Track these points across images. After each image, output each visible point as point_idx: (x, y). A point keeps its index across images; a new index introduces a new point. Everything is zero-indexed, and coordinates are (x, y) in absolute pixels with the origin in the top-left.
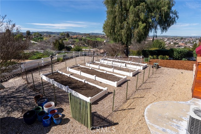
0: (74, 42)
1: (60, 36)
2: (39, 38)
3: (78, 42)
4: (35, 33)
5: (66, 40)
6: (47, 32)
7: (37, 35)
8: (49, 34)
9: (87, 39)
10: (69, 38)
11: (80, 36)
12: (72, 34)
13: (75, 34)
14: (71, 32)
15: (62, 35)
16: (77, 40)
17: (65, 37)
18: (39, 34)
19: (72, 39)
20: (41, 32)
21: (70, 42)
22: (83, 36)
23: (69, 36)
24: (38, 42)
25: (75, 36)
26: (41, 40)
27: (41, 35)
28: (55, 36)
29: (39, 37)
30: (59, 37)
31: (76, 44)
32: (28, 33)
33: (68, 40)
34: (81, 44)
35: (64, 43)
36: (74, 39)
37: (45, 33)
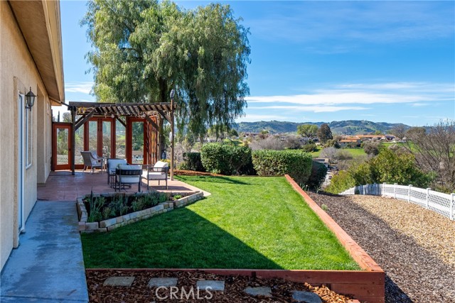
0: (343, 158)
1: (297, 135)
5: (316, 150)
10: (327, 144)
11: (376, 137)
12: (368, 130)
14: (367, 123)
15: (305, 132)
16: (358, 154)
17: (316, 141)
19: (337, 146)
20: (256, 123)
21: (327, 160)
22: (389, 139)
23: (331, 138)
25: (356, 137)
29: (227, 140)
30: (292, 141)
33: (321, 150)
36: (350, 146)
37: (266, 126)
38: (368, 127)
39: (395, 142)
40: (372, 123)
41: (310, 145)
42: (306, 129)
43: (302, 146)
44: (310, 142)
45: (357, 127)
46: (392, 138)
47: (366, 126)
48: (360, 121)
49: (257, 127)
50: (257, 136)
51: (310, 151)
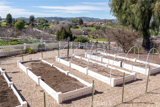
0: (89, 31)
1: (70, 23)
2: (44, 26)
3: (94, 32)
4: (40, 19)
5: (78, 28)
6: (56, 18)
7: (42, 21)
8: (58, 20)
9: (108, 27)
10: (82, 26)
11: (97, 23)
12: (88, 20)
13: (92, 20)
14: (87, 18)
15: (73, 21)
16: (93, 29)
17: (77, 24)
18: (44, 20)
19: (86, 27)
20: (49, 18)
21: (84, 32)
22: (101, 24)
23: (83, 23)
24: (42, 30)
25: (91, 23)
26: (46, 28)
27: (47, 22)
28: (64, 23)
29: (44, 24)
30: (69, 25)
31: (91, 34)
32: (32, 19)
33: (80, 28)
34: (97, 35)
35: (71, 32)
36: (89, 26)
37: (53, 19)
38: (88, 19)
39: (103, 25)
40: (89, 18)
41: (76, 26)
42: (73, 20)
43: (73, 26)
44: (75, 25)
45: (84, 19)
46: (102, 23)
47: (87, 19)
48: (85, 17)
49: (50, 19)
50: (56, 23)
51: (76, 28)
